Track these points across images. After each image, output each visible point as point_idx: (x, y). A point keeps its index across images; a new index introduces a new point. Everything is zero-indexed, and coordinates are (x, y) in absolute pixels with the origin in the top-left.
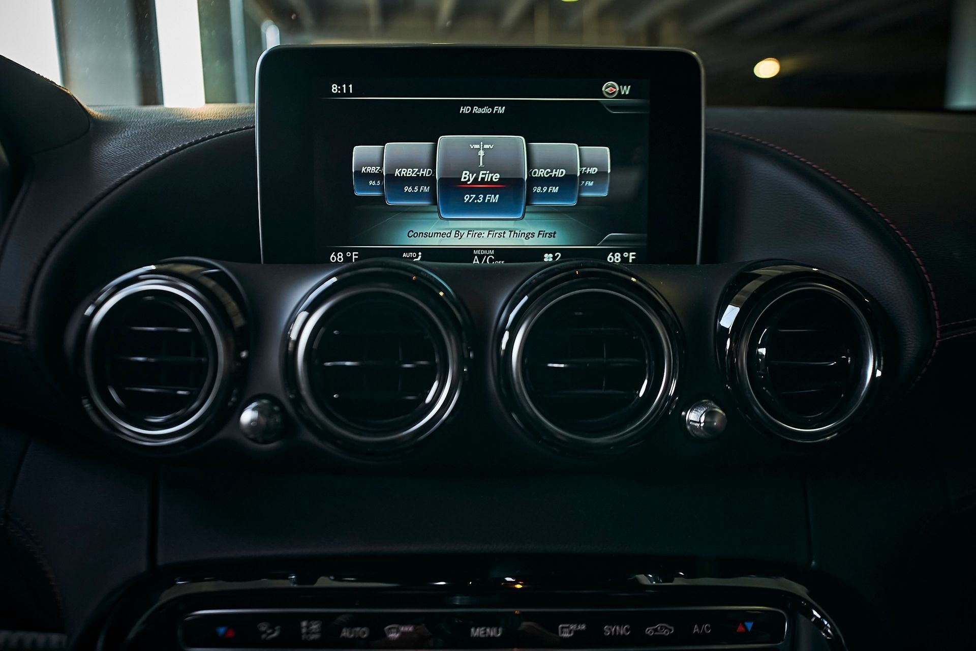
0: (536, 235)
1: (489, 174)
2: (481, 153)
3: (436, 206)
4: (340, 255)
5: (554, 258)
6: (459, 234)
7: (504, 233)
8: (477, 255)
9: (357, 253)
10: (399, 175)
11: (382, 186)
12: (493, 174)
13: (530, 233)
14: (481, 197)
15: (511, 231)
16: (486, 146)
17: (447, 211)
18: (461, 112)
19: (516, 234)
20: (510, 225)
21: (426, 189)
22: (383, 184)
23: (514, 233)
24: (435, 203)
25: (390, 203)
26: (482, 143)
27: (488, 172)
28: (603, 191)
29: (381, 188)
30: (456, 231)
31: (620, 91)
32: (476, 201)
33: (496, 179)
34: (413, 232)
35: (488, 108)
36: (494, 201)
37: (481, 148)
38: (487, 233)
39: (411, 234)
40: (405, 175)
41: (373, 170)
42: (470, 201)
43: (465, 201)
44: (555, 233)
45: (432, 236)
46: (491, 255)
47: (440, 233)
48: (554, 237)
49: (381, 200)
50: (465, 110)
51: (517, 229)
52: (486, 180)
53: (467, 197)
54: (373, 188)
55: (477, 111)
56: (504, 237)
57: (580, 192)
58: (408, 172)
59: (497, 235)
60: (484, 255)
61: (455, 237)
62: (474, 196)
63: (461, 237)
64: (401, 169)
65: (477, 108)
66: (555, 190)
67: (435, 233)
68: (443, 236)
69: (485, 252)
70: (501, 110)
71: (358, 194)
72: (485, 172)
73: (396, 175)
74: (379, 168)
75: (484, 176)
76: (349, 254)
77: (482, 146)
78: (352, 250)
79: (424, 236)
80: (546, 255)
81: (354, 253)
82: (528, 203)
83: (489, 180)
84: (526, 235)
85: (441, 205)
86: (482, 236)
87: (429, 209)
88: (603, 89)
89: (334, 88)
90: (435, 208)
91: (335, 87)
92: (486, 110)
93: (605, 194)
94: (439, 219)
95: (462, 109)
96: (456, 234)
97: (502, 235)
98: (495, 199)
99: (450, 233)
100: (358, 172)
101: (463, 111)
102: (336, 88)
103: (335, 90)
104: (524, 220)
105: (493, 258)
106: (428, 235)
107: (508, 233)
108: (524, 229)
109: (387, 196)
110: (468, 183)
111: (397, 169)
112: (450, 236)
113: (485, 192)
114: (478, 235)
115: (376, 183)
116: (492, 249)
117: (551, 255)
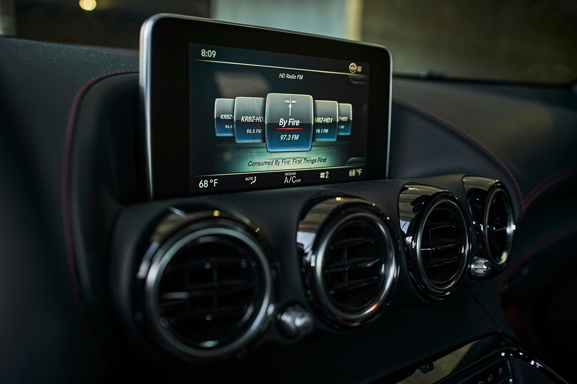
0: (317, 161)
1: (294, 120)
2: (290, 106)
3: (265, 143)
4: (206, 182)
5: (325, 175)
6: (278, 162)
7: (301, 160)
8: (287, 176)
9: (217, 180)
10: (244, 121)
11: (233, 129)
12: (296, 121)
13: (314, 160)
14: (289, 136)
15: (305, 159)
16: (293, 102)
17: (272, 146)
18: (280, 77)
19: (307, 161)
20: (304, 155)
21: (260, 131)
22: (234, 127)
23: (306, 160)
24: (264, 141)
25: (238, 141)
26: (290, 99)
27: (294, 119)
28: (348, 132)
29: (232, 131)
30: (276, 160)
31: (357, 70)
32: (287, 139)
33: (297, 124)
34: (251, 162)
35: (294, 76)
36: (296, 139)
37: (290, 103)
38: (292, 161)
39: (250, 163)
40: (247, 121)
41: (227, 117)
42: (284, 139)
43: (281, 140)
44: (326, 159)
45: (262, 165)
46: (294, 175)
47: (267, 162)
48: (326, 162)
49: (232, 139)
50: (282, 76)
51: (308, 157)
52: (292, 125)
53: (282, 137)
54: (227, 131)
55: (289, 77)
56: (301, 163)
57: (338, 132)
58: (249, 119)
59: (298, 162)
60: (291, 176)
61: (275, 164)
62: (286, 135)
63: (279, 164)
64: (245, 117)
65: (289, 75)
66: (326, 131)
67: (264, 162)
68: (269, 164)
69: (291, 174)
70: (301, 77)
71: (218, 135)
72: (292, 119)
73: (242, 121)
74: (231, 115)
75: (291, 122)
76: (211, 181)
77: (290, 101)
78: (213, 178)
79: (258, 165)
80: (321, 174)
81: (215, 180)
82: (313, 140)
83: (294, 125)
84: (312, 161)
85: (268, 142)
86: (290, 163)
87: (261, 146)
88: (350, 67)
89: (203, 53)
90: (264, 145)
91: (204, 51)
92: (293, 77)
93: (349, 134)
94: (267, 153)
95: (280, 75)
96: (276, 162)
97: (300, 161)
98: (296, 137)
99: (273, 162)
100: (218, 118)
101: (281, 76)
102: (204, 53)
103: (204, 54)
104: (311, 151)
105: (295, 177)
106: (260, 164)
107: (303, 160)
108: (311, 157)
109: (236, 136)
110: (283, 127)
111: (243, 117)
112: (272, 164)
113: (292, 132)
114: (288, 162)
115: (230, 127)
116: (294, 172)
117: (324, 174)
